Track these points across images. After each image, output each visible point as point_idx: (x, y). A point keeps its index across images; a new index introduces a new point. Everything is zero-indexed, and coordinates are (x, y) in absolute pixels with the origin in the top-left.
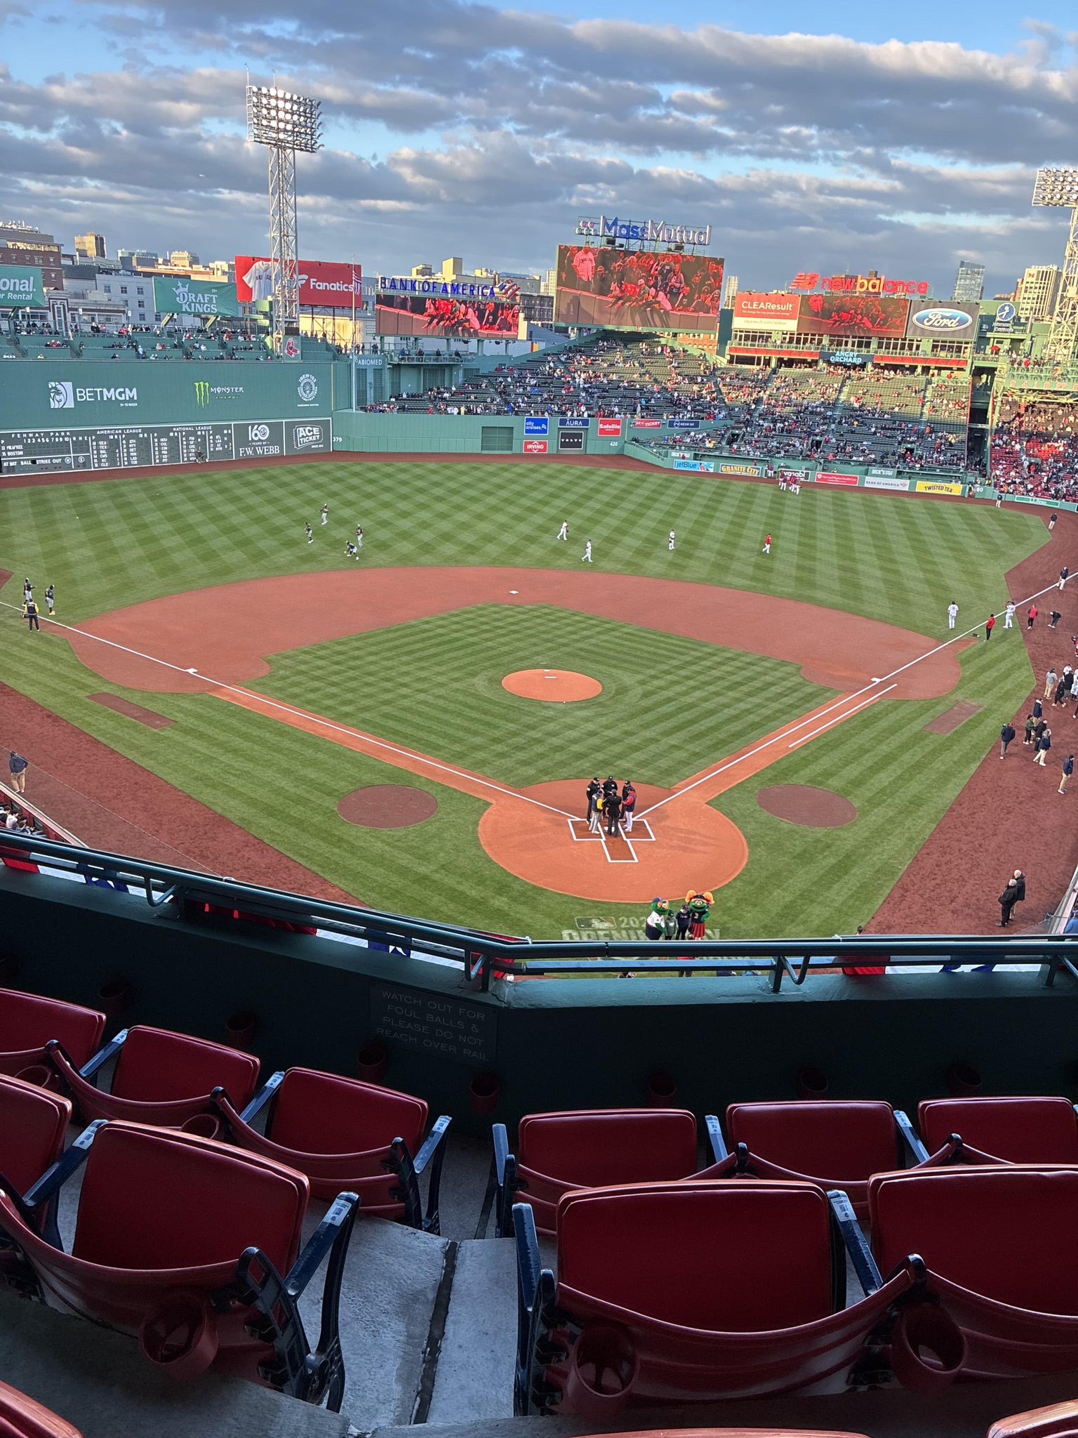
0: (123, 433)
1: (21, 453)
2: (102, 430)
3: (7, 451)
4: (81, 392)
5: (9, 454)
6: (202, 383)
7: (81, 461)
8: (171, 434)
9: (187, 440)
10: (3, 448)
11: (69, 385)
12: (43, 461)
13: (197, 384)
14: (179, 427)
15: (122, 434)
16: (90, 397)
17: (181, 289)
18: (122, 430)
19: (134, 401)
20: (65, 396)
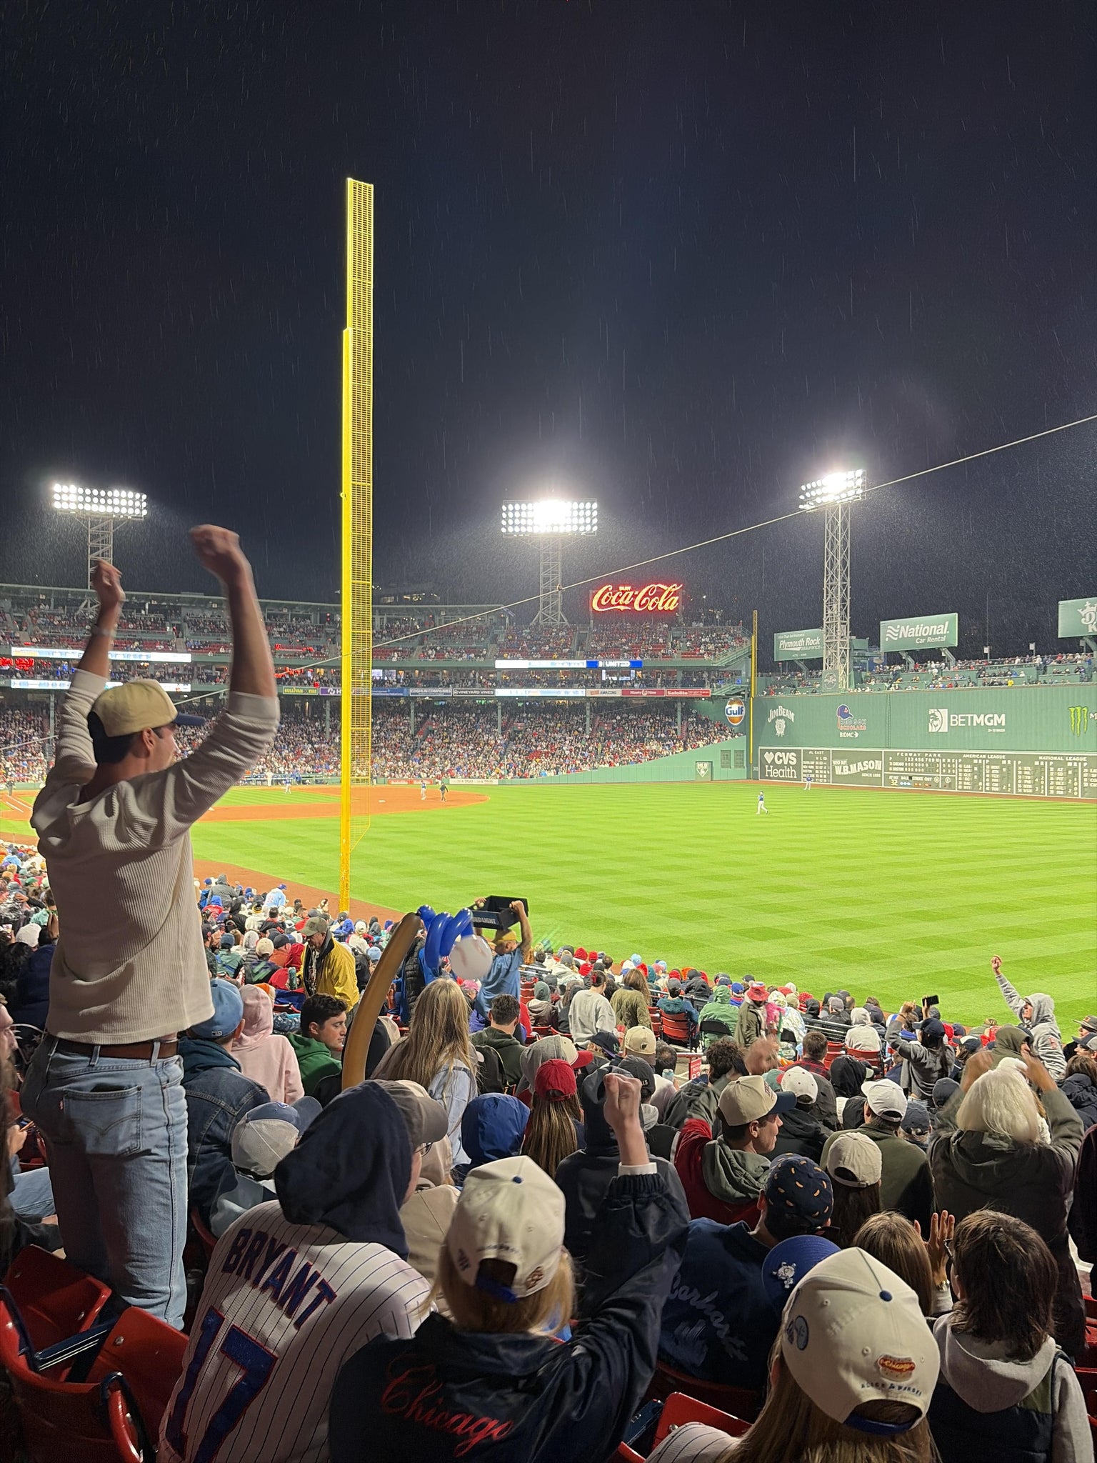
0: (987, 758)
1: (902, 769)
2: (969, 754)
3: (892, 766)
4: (954, 718)
5: (895, 769)
6: (1079, 709)
7: (948, 781)
8: (1037, 763)
9: (1055, 771)
10: (891, 764)
11: (945, 712)
12: (917, 779)
13: (1072, 709)
14: (1046, 756)
15: (985, 759)
16: (962, 722)
17: (1089, 609)
18: (987, 754)
19: (1003, 727)
20: (941, 721)
